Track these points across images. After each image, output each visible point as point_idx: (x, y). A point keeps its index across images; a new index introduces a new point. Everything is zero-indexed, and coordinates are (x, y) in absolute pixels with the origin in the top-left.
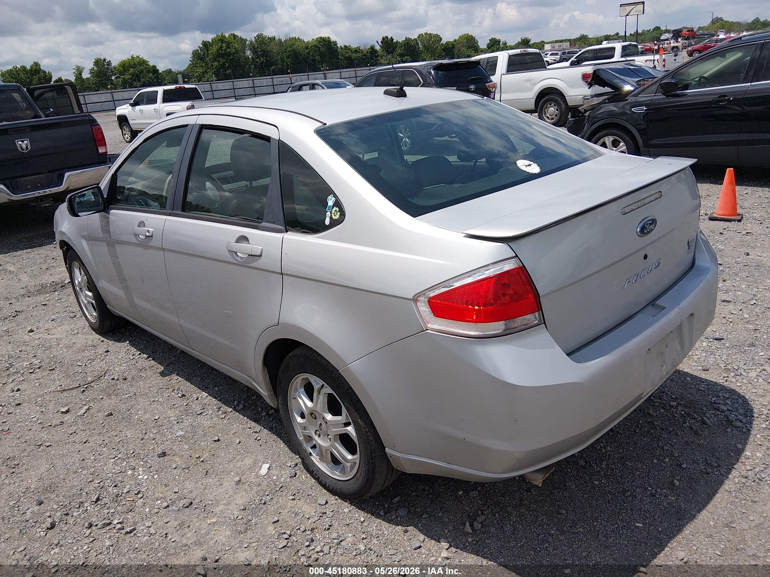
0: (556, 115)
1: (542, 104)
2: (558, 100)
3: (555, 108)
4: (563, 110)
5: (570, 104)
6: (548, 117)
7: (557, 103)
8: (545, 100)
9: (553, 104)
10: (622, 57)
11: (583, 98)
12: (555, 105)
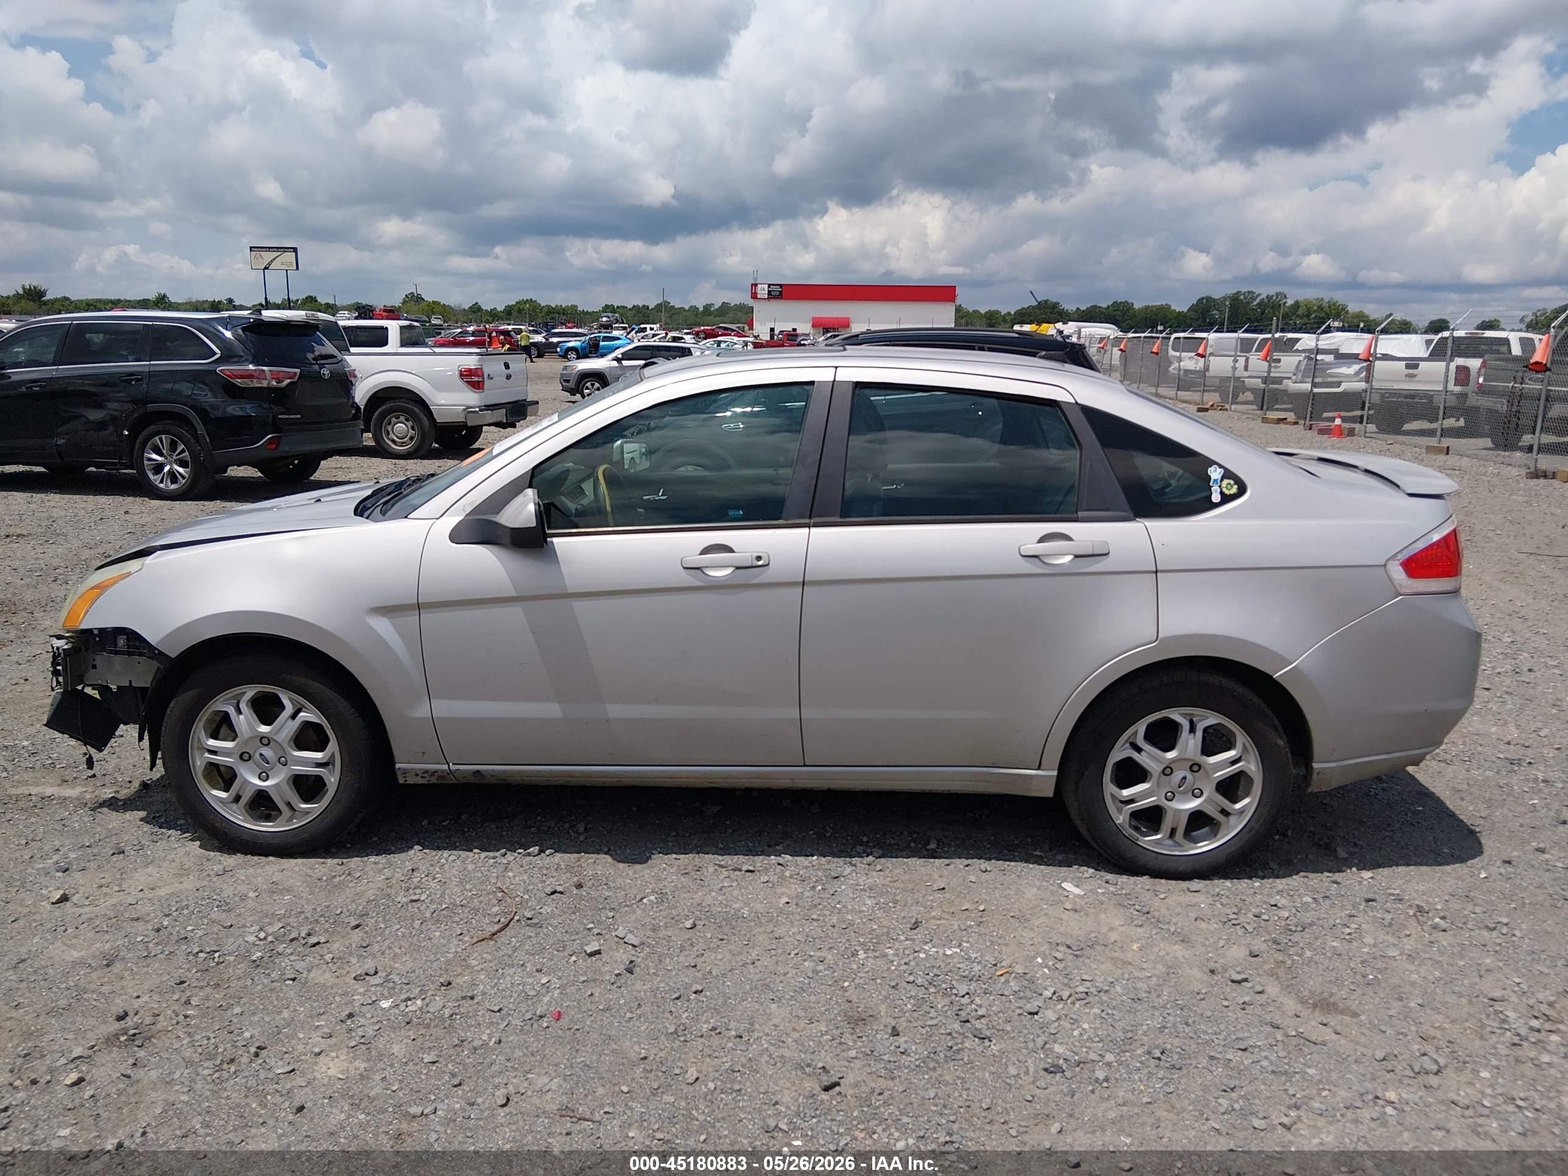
0: (412, 438)
1: (377, 419)
2: (414, 411)
3: (409, 426)
4: (427, 429)
5: (439, 419)
6: (394, 441)
7: (411, 416)
8: (384, 411)
9: (402, 418)
10: (402, 346)
11: (464, 410)
12: (407, 420)
